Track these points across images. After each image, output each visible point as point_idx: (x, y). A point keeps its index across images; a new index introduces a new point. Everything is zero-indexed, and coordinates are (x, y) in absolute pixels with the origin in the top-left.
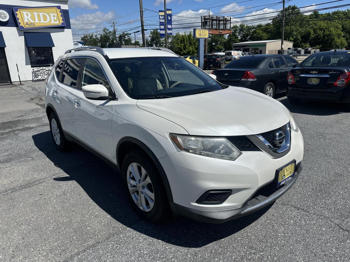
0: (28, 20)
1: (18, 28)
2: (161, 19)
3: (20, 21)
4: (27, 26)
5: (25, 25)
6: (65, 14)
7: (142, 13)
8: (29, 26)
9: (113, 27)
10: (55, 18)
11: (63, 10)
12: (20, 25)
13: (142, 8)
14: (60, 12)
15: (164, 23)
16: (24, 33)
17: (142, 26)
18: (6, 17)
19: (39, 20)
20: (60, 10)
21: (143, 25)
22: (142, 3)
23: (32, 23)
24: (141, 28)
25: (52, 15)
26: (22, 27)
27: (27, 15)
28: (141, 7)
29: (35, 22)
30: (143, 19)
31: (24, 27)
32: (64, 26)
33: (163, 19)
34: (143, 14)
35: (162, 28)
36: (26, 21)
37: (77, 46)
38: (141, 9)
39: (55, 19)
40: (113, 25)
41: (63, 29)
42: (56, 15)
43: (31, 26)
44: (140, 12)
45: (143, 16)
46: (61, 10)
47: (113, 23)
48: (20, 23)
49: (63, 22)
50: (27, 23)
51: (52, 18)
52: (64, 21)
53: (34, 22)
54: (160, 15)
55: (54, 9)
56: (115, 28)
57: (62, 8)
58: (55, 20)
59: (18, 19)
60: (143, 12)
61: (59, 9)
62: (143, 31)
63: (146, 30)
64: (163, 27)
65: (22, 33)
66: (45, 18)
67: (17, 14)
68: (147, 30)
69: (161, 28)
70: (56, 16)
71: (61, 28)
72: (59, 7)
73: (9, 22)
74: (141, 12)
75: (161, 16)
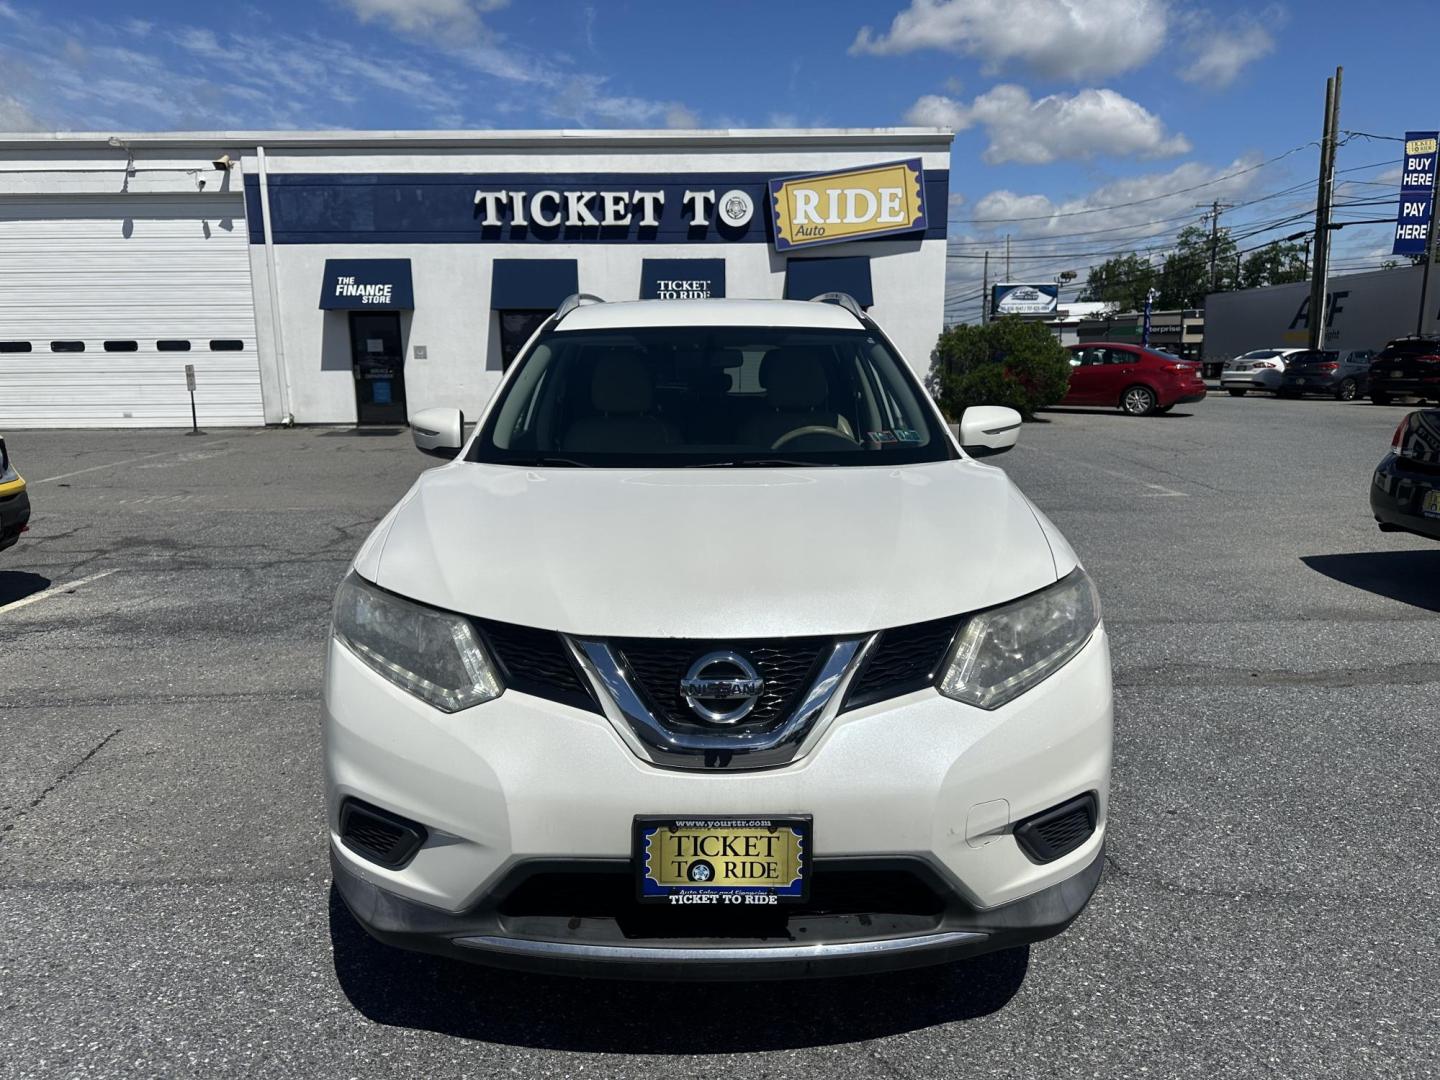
0: (807, 216)
1: (771, 245)
2: (1415, 171)
3: (782, 222)
4: (800, 236)
5: (794, 233)
6: (934, 187)
7: (1328, 151)
8: (805, 237)
9: (1211, 221)
10: (896, 204)
11: (929, 172)
12: (780, 236)
13: (1333, 132)
14: (918, 180)
15: (1430, 187)
16: (790, 260)
17: (1323, 209)
18: (745, 211)
19: (842, 214)
20: (917, 173)
21: (1328, 207)
22: (1335, 109)
23: (816, 228)
24: (1315, 221)
25: (885, 193)
26: (784, 242)
27: (807, 200)
28: (1331, 124)
29: (828, 221)
30: (1330, 178)
31: (790, 240)
32: (924, 231)
33: (1426, 172)
34: (1332, 158)
35: (1416, 213)
36: (800, 220)
37: (1030, 302)
38: (1329, 137)
39: (893, 208)
40: (1213, 214)
41: (918, 242)
42: (899, 192)
43: (812, 236)
44: (1320, 151)
45: (1331, 166)
46: (920, 172)
47: (1215, 205)
48: (779, 230)
49: (920, 215)
50: (802, 227)
51: (886, 205)
52: (924, 214)
53: (822, 221)
54: (1411, 152)
55: (898, 174)
56: (1218, 226)
57: (926, 166)
58: (893, 212)
59: (778, 215)
60: (1338, 148)
61: (914, 171)
62: (1323, 230)
63: (1339, 226)
64: (1421, 209)
65: (783, 261)
66: (861, 205)
67: (776, 201)
68: (1344, 227)
69: (1406, 211)
70: (900, 195)
71: (907, 239)
72: (915, 165)
73: (752, 228)
74: (1329, 146)
75: (1415, 157)
